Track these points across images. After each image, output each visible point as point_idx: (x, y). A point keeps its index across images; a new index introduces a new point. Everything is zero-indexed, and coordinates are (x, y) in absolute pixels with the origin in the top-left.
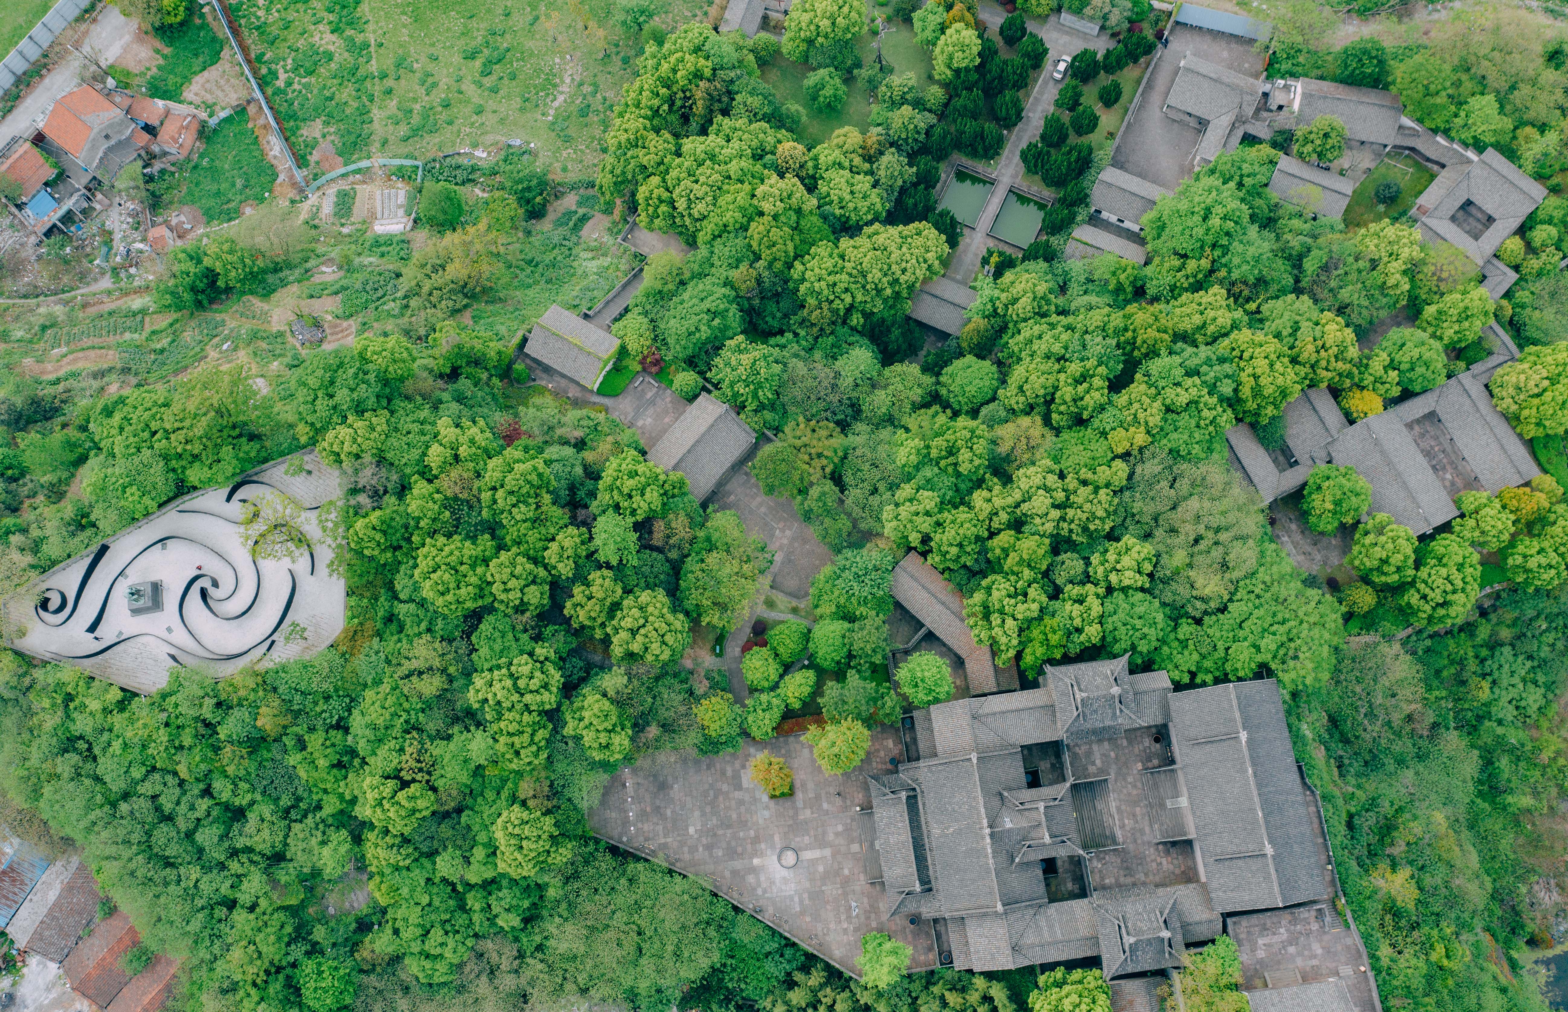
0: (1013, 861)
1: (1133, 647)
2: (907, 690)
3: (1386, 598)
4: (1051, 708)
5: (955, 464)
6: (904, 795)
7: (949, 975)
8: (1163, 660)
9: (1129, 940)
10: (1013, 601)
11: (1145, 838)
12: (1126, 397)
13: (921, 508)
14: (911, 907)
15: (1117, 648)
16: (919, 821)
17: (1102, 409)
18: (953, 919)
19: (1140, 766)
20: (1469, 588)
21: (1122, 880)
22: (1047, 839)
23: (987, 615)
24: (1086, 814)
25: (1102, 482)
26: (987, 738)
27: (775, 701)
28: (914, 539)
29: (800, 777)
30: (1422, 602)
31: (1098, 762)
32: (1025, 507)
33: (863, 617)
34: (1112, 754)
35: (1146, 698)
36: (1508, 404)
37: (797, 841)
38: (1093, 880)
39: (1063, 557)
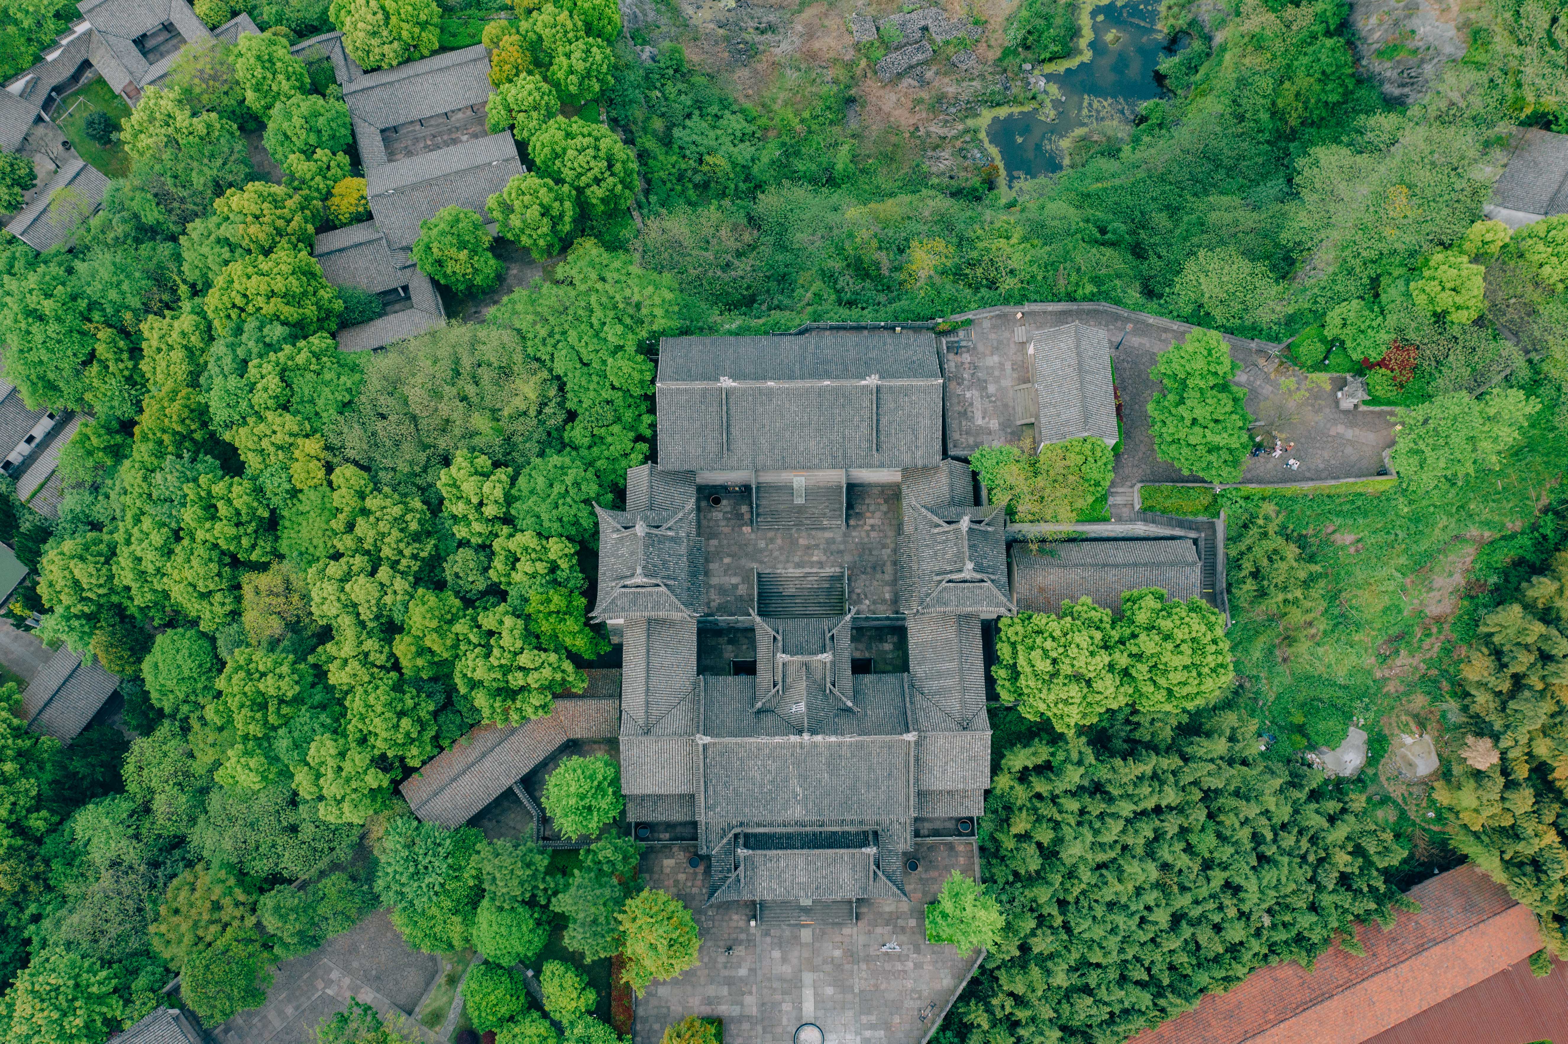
0: (848, 710)
1: (587, 502)
2: (593, 824)
3: (592, 228)
4: (653, 625)
5: (282, 701)
6: (741, 852)
7: (988, 826)
8: (614, 471)
9: (968, 570)
10: (496, 652)
11: (839, 539)
12: (250, 455)
13: (331, 763)
14: (896, 864)
15: (586, 523)
16: (781, 836)
17: (259, 491)
18: (920, 806)
19: (746, 529)
20: (595, 133)
21: (887, 577)
22: (827, 657)
23: (509, 693)
24: (799, 610)
25: (355, 502)
26: (679, 718)
27: (579, 1030)
28: (375, 779)
29: (697, 1005)
30: (602, 184)
31: (735, 580)
32: (366, 614)
33: (478, 877)
34: (727, 560)
35: (659, 499)
36: (391, 51)
37: (787, 1023)
38: (884, 612)
39: (448, 576)
